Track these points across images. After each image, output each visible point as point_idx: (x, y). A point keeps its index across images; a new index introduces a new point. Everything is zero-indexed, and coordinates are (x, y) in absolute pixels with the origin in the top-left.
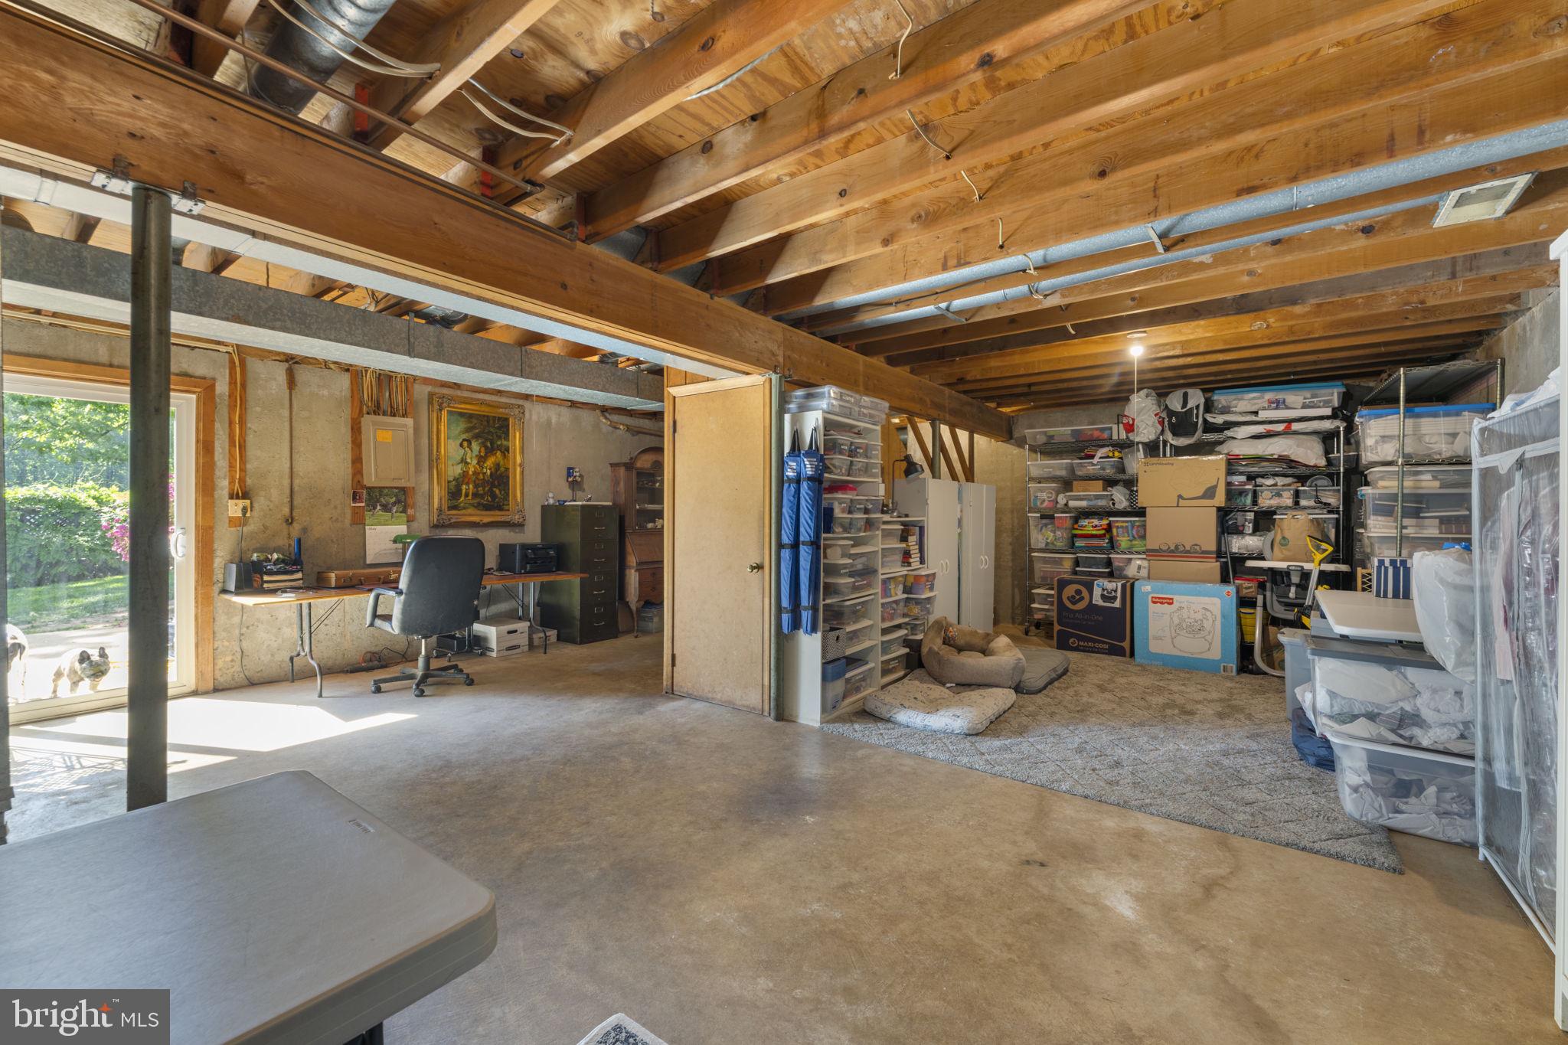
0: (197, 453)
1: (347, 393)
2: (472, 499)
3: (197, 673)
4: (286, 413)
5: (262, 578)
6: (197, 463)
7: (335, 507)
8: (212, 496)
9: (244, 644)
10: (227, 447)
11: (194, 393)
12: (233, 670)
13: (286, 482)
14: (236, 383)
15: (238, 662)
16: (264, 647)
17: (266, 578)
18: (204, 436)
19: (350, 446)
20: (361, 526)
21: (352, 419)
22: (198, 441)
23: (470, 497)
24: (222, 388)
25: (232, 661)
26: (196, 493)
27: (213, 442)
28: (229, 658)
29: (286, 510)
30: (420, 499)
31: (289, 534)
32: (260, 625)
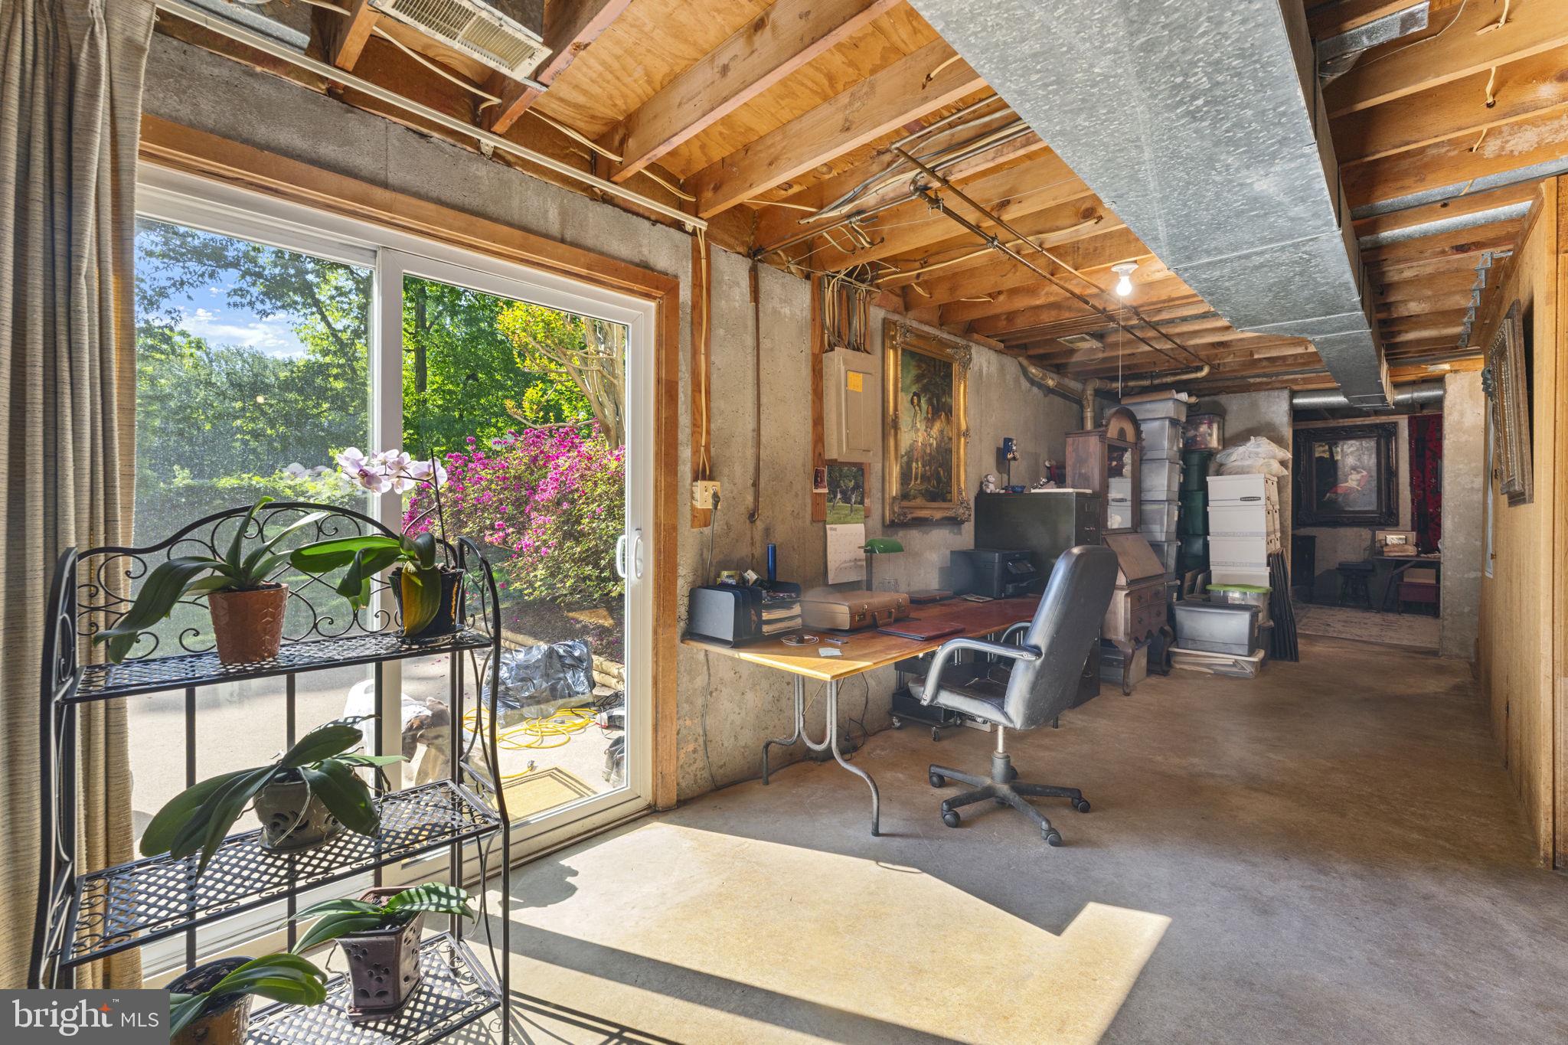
0: (658, 402)
1: (807, 314)
2: (921, 482)
3: (655, 775)
4: (750, 341)
5: (760, 616)
6: (658, 419)
7: (797, 495)
8: (676, 474)
9: (709, 721)
10: (690, 393)
11: (655, 298)
12: (695, 766)
13: (750, 452)
14: (701, 286)
15: (701, 752)
16: (728, 726)
17: (765, 616)
18: (667, 372)
19: (810, 397)
20: (821, 524)
21: (813, 354)
22: (658, 381)
23: (919, 481)
24: (685, 294)
25: (695, 751)
26: (656, 469)
27: (677, 383)
28: (691, 748)
29: (750, 499)
30: (873, 482)
31: (752, 538)
32: (724, 689)
